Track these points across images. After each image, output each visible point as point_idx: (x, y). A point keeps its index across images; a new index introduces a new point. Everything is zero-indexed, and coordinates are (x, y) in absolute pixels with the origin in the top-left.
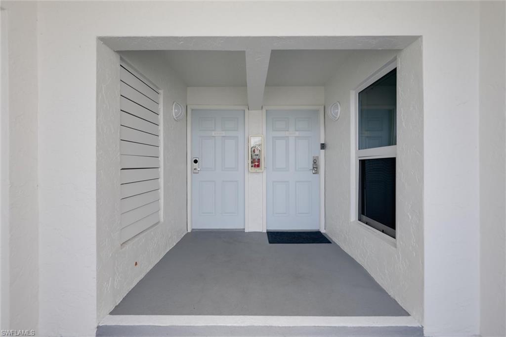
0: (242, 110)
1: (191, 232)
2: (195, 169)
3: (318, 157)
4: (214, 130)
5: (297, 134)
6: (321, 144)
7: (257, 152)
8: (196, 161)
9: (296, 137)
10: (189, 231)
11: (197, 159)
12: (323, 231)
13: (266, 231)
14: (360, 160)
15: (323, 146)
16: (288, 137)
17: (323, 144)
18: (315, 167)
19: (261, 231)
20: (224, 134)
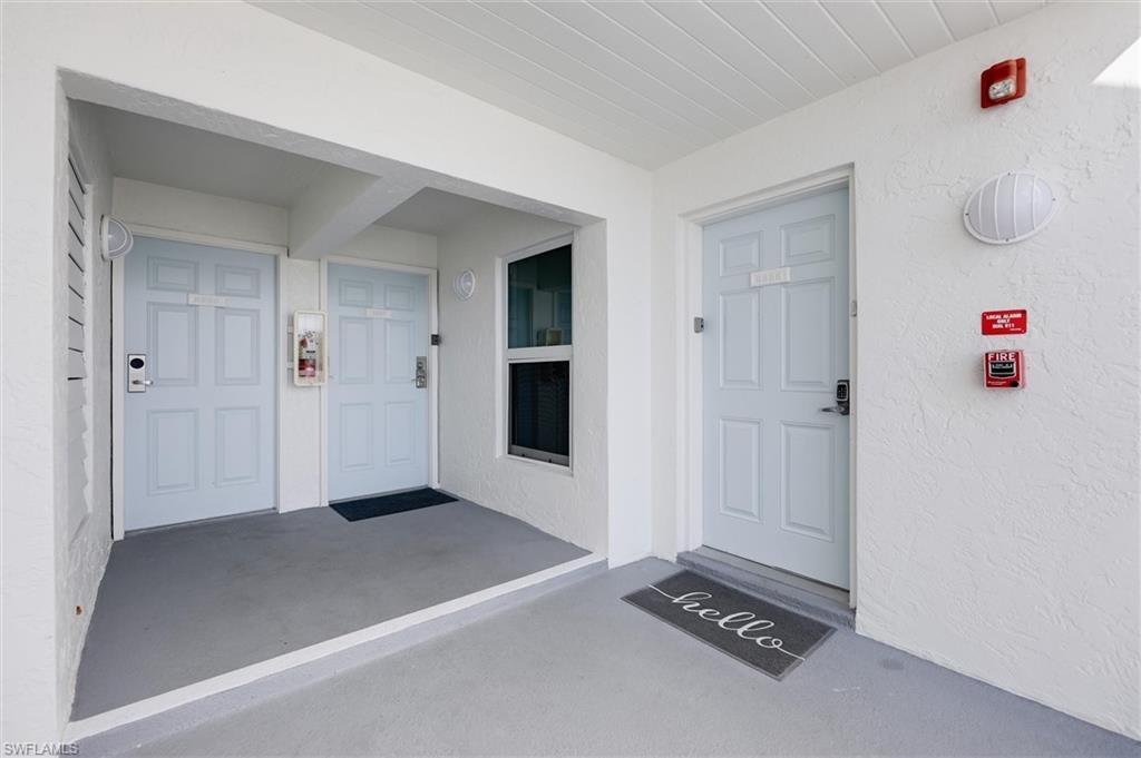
0: (270, 255)
1: (125, 538)
2: (135, 382)
3: (425, 359)
4: (196, 291)
5: (388, 314)
6: (433, 336)
7: (311, 346)
8: (137, 364)
9: (387, 320)
10: (119, 536)
11: (143, 358)
12: (435, 486)
13: (327, 504)
14: (510, 364)
15: (436, 340)
16: (371, 319)
17: (437, 336)
18: (422, 375)
19: (317, 505)
20: (222, 301)
